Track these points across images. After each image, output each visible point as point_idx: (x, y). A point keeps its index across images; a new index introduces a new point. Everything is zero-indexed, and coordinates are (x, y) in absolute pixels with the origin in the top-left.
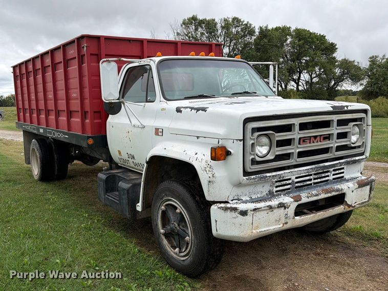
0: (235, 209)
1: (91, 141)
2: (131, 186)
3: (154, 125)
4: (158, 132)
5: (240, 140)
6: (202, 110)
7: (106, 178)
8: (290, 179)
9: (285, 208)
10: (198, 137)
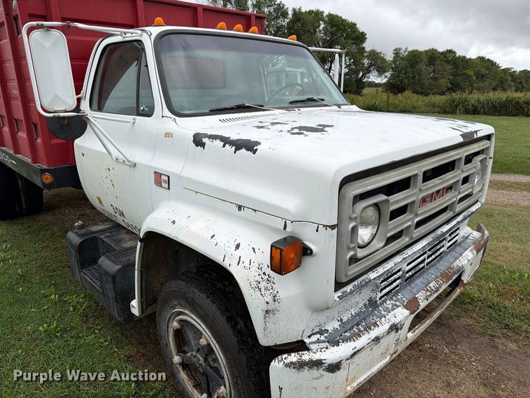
0: (318, 364)
1: (48, 178)
2: (119, 270)
3: (152, 165)
4: (161, 179)
5: (332, 227)
6: (248, 150)
7: (81, 243)
8: (399, 271)
9: (397, 331)
10: (240, 208)
